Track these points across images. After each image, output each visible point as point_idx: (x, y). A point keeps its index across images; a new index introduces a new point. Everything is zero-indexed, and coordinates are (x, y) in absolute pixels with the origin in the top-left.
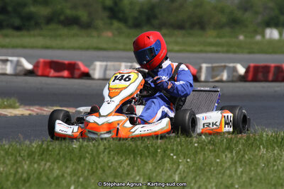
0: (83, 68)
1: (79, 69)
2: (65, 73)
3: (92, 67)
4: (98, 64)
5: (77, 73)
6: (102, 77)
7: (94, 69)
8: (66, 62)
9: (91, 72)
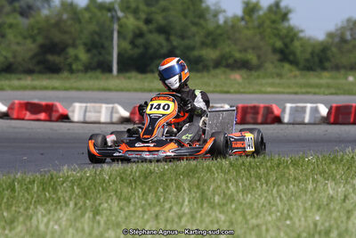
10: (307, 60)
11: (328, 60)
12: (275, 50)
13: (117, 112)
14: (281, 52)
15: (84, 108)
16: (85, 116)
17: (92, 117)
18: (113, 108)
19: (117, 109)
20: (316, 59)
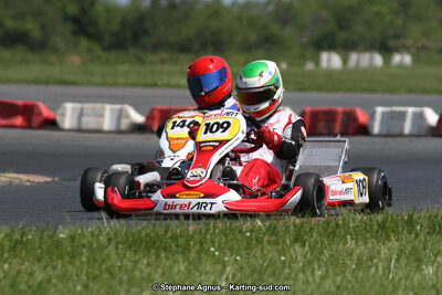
0: (46, 112)
1: (40, 114)
2: (19, 120)
3: (59, 112)
4: (69, 106)
5: (36, 120)
6: (75, 126)
7: (63, 115)
8: (20, 102)
9: (58, 119)
10: (115, 34)
11: (146, 33)
12: (67, 18)
13: (128, 116)
14: (76, 20)
15: (79, 110)
16: (79, 121)
17: (90, 122)
18: (121, 110)
19: (127, 112)
20: (128, 33)
